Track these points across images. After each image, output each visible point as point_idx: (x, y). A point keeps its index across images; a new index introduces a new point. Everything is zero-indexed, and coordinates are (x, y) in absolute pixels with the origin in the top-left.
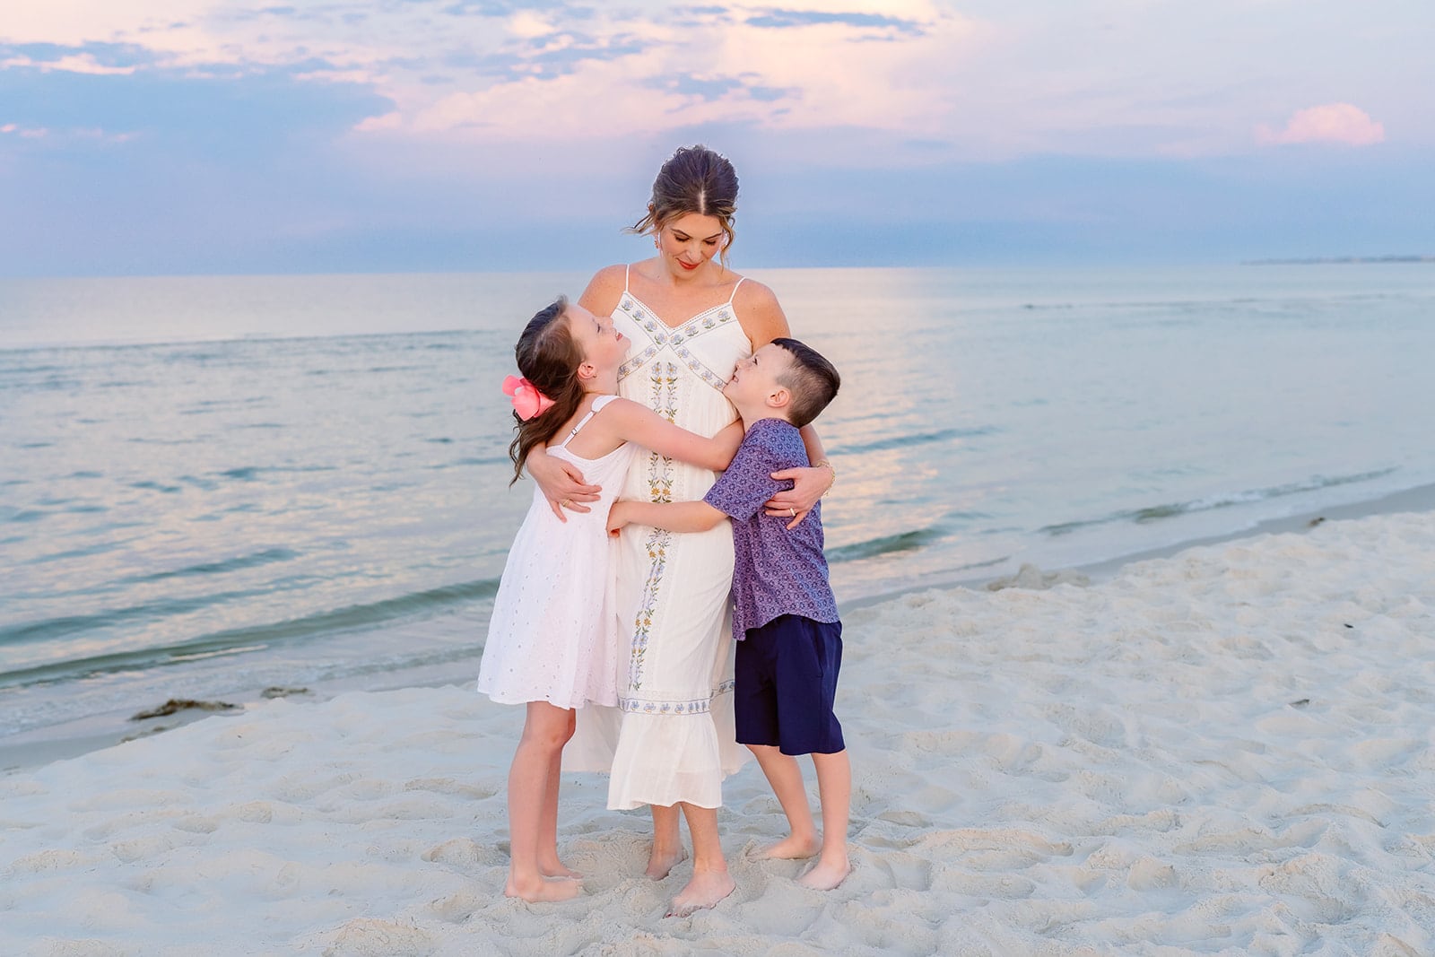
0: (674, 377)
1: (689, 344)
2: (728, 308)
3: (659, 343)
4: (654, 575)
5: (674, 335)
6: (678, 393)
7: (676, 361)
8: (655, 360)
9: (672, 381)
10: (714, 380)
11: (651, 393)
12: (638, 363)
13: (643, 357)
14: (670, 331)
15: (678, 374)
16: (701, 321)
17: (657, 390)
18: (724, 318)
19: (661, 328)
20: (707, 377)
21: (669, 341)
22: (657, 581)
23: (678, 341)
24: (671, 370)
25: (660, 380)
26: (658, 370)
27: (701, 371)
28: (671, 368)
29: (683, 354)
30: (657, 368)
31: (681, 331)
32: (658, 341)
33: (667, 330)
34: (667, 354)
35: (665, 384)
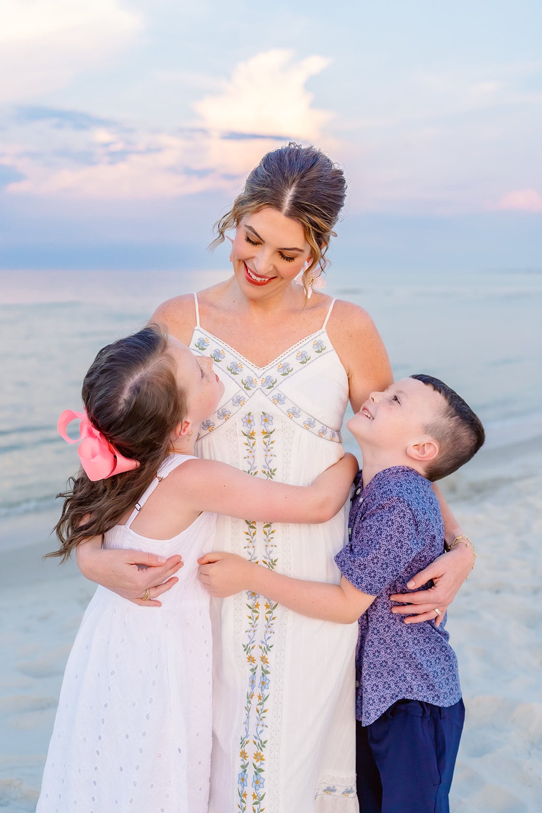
0: (270, 428)
1: (285, 387)
2: (323, 336)
3: (249, 389)
4: (257, 691)
5: (264, 376)
6: (277, 448)
7: (271, 408)
8: (245, 410)
9: (267, 434)
10: (318, 427)
11: (243, 451)
12: (224, 415)
13: (230, 408)
14: (259, 372)
15: (275, 425)
16: (295, 354)
17: (251, 447)
18: (320, 350)
19: (248, 370)
20: (309, 425)
21: (259, 385)
22: (263, 699)
23: (271, 384)
24: (266, 420)
25: (253, 434)
26: (249, 421)
27: (303, 418)
28: (266, 418)
29: (279, 400)
30: (248, 419)
31: (272, 371)
32: (247, 385)
33: (256, 370)
34: (258, 402)
35: (259, 438)
